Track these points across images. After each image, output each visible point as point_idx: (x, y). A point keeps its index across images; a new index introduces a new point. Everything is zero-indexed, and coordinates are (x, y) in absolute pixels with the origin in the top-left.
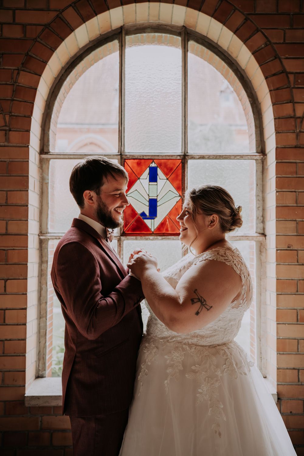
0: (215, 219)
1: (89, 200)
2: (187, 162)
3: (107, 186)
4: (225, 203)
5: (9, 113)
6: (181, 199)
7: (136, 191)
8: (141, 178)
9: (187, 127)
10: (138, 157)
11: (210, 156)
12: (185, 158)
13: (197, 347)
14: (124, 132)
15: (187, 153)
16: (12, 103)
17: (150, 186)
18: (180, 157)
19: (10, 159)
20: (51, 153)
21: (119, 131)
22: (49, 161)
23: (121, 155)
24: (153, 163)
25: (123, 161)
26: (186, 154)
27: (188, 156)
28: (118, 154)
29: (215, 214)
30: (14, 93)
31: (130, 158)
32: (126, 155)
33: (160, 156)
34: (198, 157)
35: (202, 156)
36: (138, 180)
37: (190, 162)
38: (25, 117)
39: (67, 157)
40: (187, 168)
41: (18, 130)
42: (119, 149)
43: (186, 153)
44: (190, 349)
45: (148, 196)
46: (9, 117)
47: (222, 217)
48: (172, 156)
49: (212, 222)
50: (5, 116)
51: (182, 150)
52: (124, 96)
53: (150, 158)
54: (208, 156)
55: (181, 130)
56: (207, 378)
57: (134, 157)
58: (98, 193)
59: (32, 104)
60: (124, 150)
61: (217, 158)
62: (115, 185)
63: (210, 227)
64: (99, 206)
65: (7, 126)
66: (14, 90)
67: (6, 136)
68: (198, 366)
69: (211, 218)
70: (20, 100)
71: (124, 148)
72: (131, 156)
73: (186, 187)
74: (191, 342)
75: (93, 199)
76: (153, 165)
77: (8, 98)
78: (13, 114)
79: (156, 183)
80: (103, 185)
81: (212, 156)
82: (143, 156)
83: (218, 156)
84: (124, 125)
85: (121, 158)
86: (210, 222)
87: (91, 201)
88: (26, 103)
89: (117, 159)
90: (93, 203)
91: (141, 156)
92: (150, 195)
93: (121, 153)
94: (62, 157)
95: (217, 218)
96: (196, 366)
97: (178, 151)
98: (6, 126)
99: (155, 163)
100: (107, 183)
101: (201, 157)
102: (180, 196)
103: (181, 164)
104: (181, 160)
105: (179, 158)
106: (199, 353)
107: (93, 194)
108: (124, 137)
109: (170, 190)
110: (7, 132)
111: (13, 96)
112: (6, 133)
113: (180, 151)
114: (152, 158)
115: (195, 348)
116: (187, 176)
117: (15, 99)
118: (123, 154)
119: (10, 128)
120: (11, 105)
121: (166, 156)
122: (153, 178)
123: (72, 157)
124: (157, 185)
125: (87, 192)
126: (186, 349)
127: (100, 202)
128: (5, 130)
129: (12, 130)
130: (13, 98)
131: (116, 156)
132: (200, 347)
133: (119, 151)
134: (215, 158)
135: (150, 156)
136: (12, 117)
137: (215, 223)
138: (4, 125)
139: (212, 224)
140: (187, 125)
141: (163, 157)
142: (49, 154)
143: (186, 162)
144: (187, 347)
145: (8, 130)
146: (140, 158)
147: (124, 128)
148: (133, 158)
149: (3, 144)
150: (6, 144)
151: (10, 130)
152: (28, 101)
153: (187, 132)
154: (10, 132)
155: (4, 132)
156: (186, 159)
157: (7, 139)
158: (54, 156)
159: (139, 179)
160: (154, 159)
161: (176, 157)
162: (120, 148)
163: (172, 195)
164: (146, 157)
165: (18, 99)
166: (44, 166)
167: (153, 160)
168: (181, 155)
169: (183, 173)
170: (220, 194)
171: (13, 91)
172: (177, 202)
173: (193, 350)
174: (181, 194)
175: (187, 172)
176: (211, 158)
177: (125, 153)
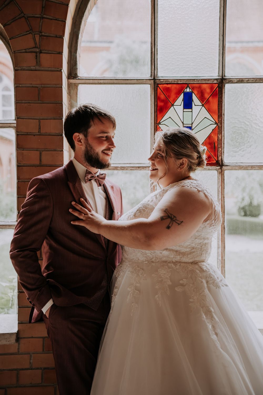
0: (184, 162)
1: (78, 142)
2: (225, 86)
3: (94, 129)
4: (194, 148)
5: (38, 33)
6: (217, 126)
7: (170, 118)
8: (174, 104)
9: (225, 47)
10: (172, 82)
11: (250, 79)
12: (222, 81)
13: (182, 264)
14: (157, 54)
15: (225, 76)
16: (41, 21)
17: (184, 112)
18: (217, 81)
19: (42, 84)
20: (79, 78)
21: (152, 53)
22: (77, 87)
23: (154, 79)
24: (188, 88)
25: (156, 86)
26: (224, 78)
27: (226, 80)
28: (151, 78)
29: (184, 158)
30: (44, 9)
31: (164, 83)
32: (160, 79)
33: (196, 80)
34: (236, 80)
35: (241, 79)
36: (172, 107)
37: (228, 87)
38: (56, 37)
39: (96, 81)
40: (224, 93)
41: (49, 52)
42: (151, 72)
43: (223, 76)
44: (176, 266)
45: (182, 124)
46: (39, 37)
47: (191, 160)
48: (209, 80)
49: (182, 164)
50: (34, 36)
51: (219, 73)
52: (157, 12)
53: (184, 82)
54: (247, 79)
55: (218, 51)
56: (195, 289)
57: (168, 81)
58: (86, 136)
59: (63, 22)
60: (157, 74)
61: (257, 81)
62: (101, 128)
63: (179, 169)
64: (86, 147)
65: (38, 47)
66: (44, 5)
67: (36, 59)
68: (186, 280)
69: (181, 161)
70: (51, 18)
71: (157, 72)
72: (165, 80)
73: (223, 113)
74: (175, 260)
75: (82, 141)
76: (188, 90)
77: (37, 16)
78: (43, 34)
79: (190, 110)
80: (90, 128)
81: (251, 79)
82: (177, 80)
83: (258, 79)
84: (157, 46)
85: (155, 83)
86: (180, 165)
87: (80, 143)
88: (57, 21)
89: (150, 84)
90: (82, 145)
91: (176, 80)
92: (184, 123)
93: (154, 77)
94: (91, 81)
95: (186, 161)
96: (183, 281)
97: (214, 74)
98: (35, 47)
99: (190, 88)
100: (93, 125)
101: (239, 81)
102: (216, 123)
103: (217, 88)
104: (217, 85)
105: (215, 82)
106: (184, 269)
107: (81, 136)
108: (157, 59)
109: (205, 118)
110: (38, 54)
111: (43, 13)
112: (36, 56)
113: (217, 75)
114: (187, 83)
115: (180, 265)
116: (224, 101)
117: (44, 16)
118: (156, 78)
119: (41, 50)
120: (41, 24)
121: (203, 80)
122: (188, 104)
123: (102, 81)
124: (192, 111)
125: (76, 134)
126: (172, 267)
127: (87, 143)
128: (36, 52)
129: (43, 52)
130: (43, 16)
131: (149, 81)
132: (184, 264)
133: (151, 75)
134: (254, 81)
135: (185, 80)
136: (43, 37)
137: (184, 166)
138: (34, 46)
139: (181, 167)
140: (225, 44)
141: (199, 81)
142: (77, 78)
143: (223, 87)
144: (172, 265)
145: (38, 52)
146: (174, 83)
147: (157, 49)
148: (166, 82)
149: (34, 68)
150: (38, 68)
151: (41, 52)
152: (59, 20)
153: (225, 53)
154: (41, 55)
155: (34, 54)
156: (224, 83)
157: (38, 63)
158: (83, 81)
159: (173, 105)
160: (189, 84)
161: (213, 81)
162: (153, 72)
163: (208, 122)
164: (180, 81)
165: (48, 17)
166: (72, 92)
167: (187, 85)
168: (218, 79)
169: (220, 99)
170: (190, 139)
171: (43, 7)
172: (213, 130)
173: (178, 267)
174: (217, 122)
175: (224, 98)
176: (251, 81)
177: (158, 77)
